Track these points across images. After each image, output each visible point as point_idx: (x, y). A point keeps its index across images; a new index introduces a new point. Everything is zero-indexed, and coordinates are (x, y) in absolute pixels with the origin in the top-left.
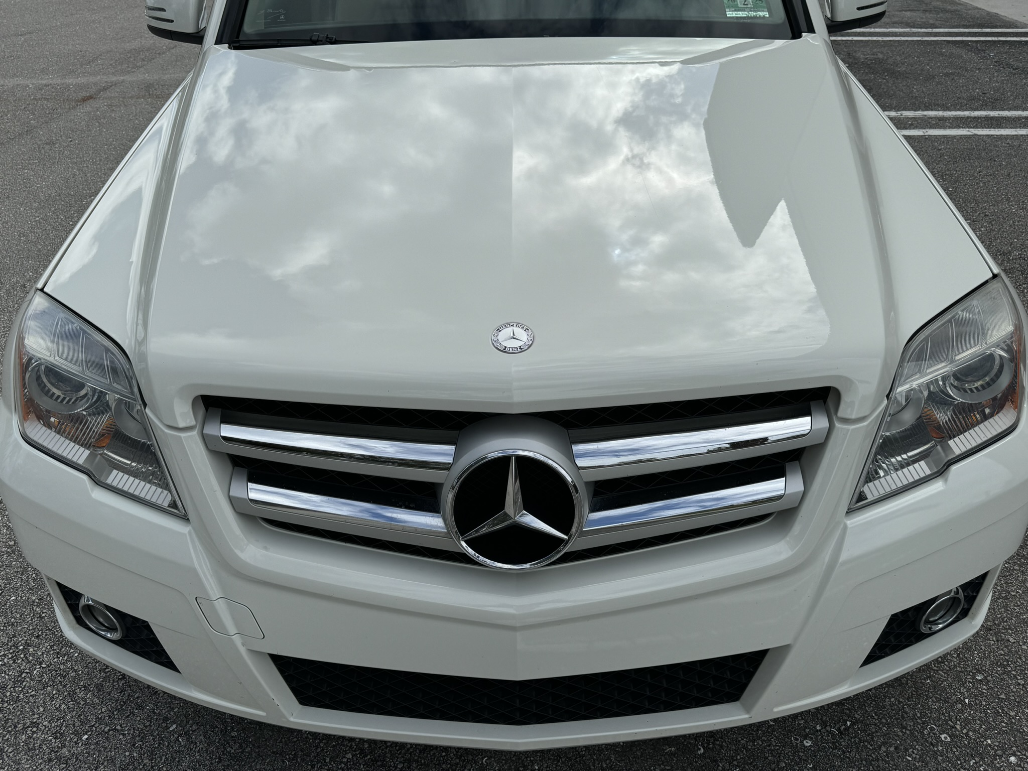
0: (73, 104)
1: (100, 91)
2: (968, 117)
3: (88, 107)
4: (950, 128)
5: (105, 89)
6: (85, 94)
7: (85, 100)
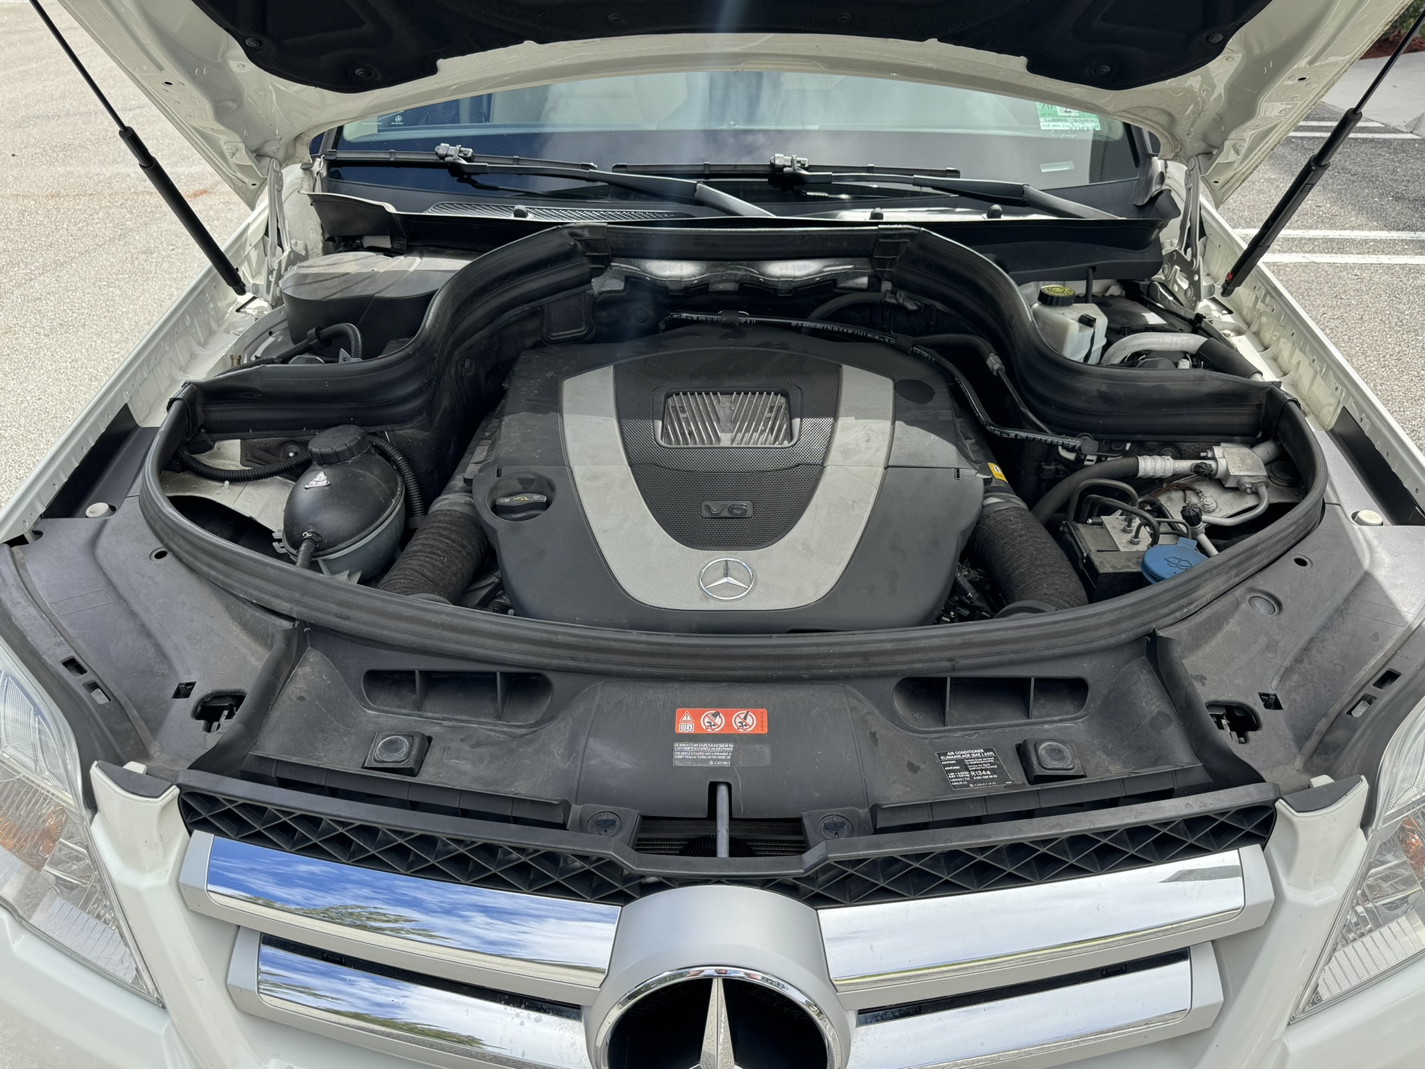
1: (217, 183)
3: (200, 205)
6: (198, 187)
7: (197, 195)
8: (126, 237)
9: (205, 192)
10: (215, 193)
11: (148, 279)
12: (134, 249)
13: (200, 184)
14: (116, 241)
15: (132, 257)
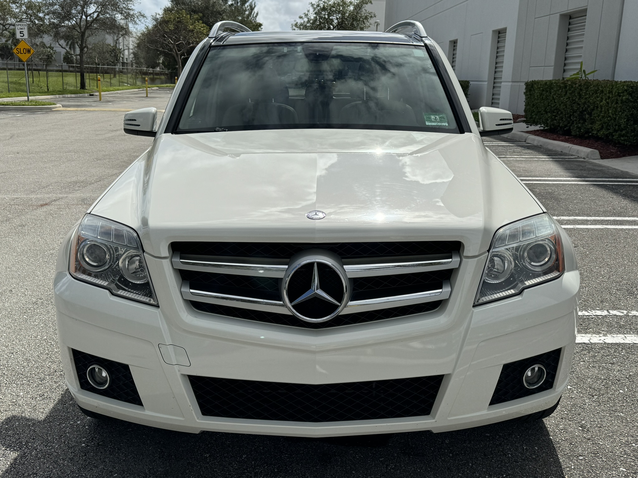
0: (35, 207)
1: (52, 201)
2: (603, 220)
3: (45, 209)
4: (590, 224)
5: (55, 201)
6: (42, 203)
7: (42, 206)
8: (9, 221)
9: (46, 204)
10: (52, 205)
11: (25, 235)
12: (15, 224)
13: (43, 201)
14: (5, 222)
15: (14, 228)
